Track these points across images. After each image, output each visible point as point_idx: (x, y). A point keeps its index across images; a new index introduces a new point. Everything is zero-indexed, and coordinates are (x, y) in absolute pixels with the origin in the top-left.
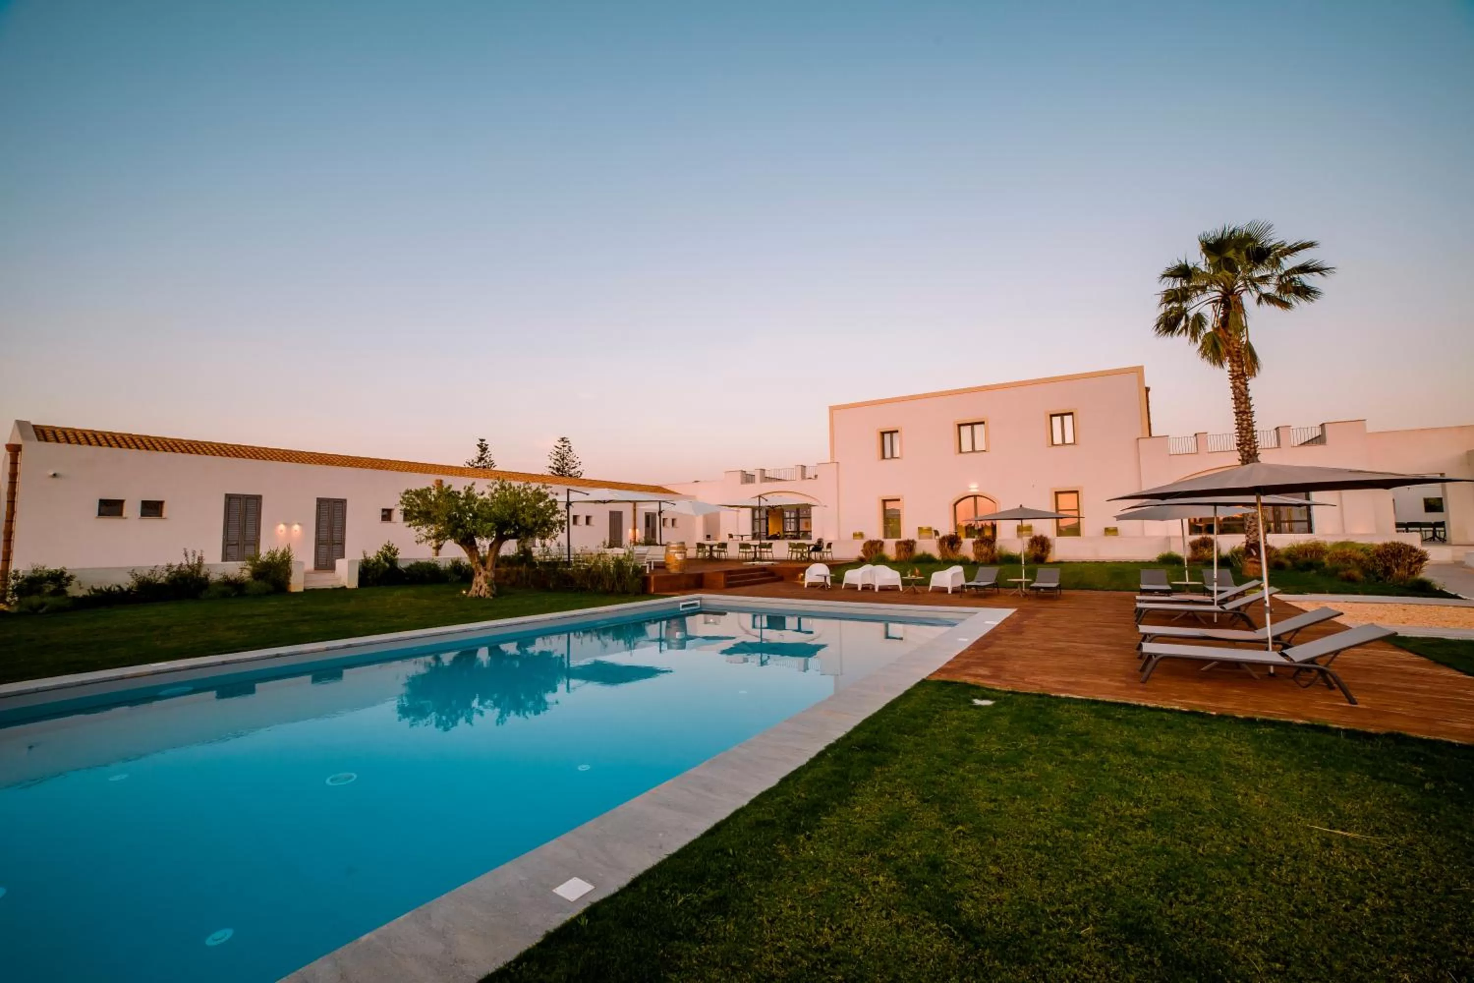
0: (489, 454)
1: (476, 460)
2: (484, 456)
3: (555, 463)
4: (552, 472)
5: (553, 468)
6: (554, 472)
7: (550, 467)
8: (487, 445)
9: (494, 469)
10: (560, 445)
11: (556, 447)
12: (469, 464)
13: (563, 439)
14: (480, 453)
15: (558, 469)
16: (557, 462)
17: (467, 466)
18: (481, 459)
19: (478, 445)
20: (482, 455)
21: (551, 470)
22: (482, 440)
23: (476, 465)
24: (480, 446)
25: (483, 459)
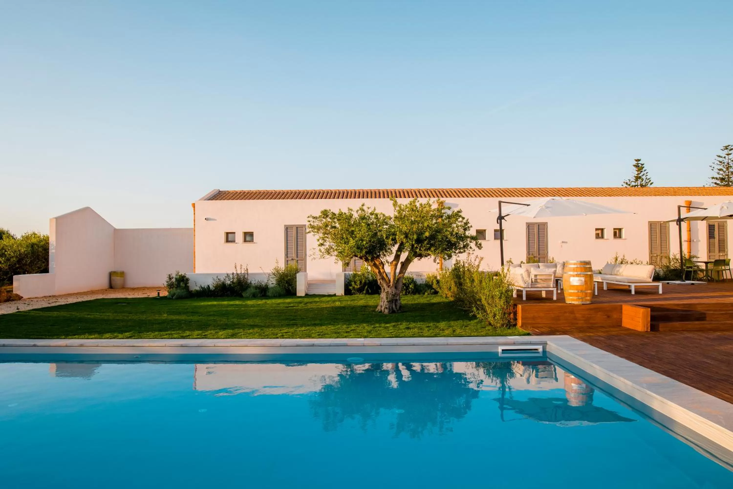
0: (645, 172)
1: (633, 179)
2: (641, 175)
3: (718, 173)
4: (716, 183)
5: (717, 178)
6: (718, 182)
7: (713, 178)
8: (643, 165)
9: (652, 186)
10: (723, 154)
11: (719, 156)
12: (627, 183)
13: (726, 148)
14: (637, 173)
15: (722, 179)
16: (721, 172)
17: (625, 185)
18: (637, 178)
19: (634, 166)
20: (638, 174)
21: (715, 181)
22: (639, 160)
23: (633, 184)
24: (637, 166)
25: (640, 178)
